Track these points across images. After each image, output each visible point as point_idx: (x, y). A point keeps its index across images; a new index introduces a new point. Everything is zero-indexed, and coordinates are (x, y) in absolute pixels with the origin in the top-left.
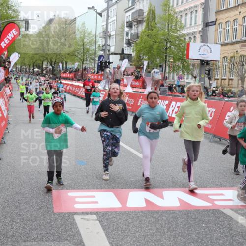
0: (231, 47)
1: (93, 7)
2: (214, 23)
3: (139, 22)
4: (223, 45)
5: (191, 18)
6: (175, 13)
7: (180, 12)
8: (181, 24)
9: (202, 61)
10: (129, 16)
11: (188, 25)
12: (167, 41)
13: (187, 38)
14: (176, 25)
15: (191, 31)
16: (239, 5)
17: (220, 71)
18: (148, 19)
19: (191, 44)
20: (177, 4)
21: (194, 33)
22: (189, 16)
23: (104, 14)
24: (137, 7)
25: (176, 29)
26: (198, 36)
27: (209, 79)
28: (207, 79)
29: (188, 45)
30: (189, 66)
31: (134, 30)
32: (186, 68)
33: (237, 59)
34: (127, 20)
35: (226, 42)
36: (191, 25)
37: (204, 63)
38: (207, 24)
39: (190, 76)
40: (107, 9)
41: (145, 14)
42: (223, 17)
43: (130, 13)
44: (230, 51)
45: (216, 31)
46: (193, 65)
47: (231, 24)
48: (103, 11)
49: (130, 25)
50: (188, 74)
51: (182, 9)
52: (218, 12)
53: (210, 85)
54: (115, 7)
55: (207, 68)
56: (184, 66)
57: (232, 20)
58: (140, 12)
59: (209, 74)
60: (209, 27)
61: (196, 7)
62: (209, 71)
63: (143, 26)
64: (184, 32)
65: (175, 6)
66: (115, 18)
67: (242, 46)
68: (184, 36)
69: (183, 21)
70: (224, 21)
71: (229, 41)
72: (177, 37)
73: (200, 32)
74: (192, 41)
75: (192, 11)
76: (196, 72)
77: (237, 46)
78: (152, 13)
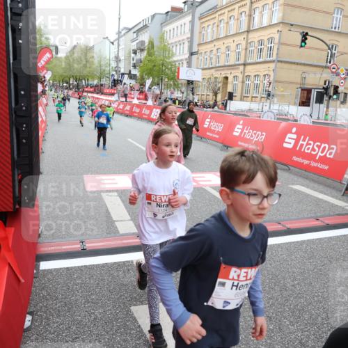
0: (208, 71)
1: (107, 38)
2: (197, 53)
3: (142, 50)
4: (203, 69)
5: (180, 49)
6: (169, 44)
7: (172, 43)
8: (173, 52)
9: (188, 81)
10: (134, 46)
11: (178, 54)
12: (163, 65)
13: (177, 63)
14: (169, 54)
15: (180, 58)
16: (215, 40)
17: (200, 89)
18: (148, 48)
19: (181, 69)
20: (170, 37)
21: (181, 60)
22: (178, 47)
23: (116, 43)
24: (140, 39)
25: (169, 56)
26: (185, 62)
27: (193, 94)
28: (191, 95)
29: (179, 69)
30: (178, 84)
31: (138, 56)
32: (176, 86)
33: (212, 80)
34: (133, 48)
35: (205, 67)
36: (180, 54)
37: (190, 83)
38: (192, 54)
39: (179, 92)
40: (118, 39)
41: (146, 44)
42: (203, 49)
43: (135, 43)
44: (208, 74)
45: (198, 58)
46: (181, 84)
47: (208, 53)
48: (115, 40)
49: (135, 52)
50: (178, 90)
51: (173, 41)
52: (199, 45)
53: (194, 99)
54: (123, 38)
55: (191, 86)
56: (175, 84)
57: (209, 51)
58: (142, 43)
59: (192, 91)
60: (193, 56)
61: (183, 40)
62: (193, 88)
63: (145, 53)
64: (175, 59)
65: (168, 38)
66: (123, 46)
67: (217, 71)
68: (175, 61)
69: (174, 51)
70: (203, 52)
71: (207, 67)
72: (170, 62)
73: (186, 59)
74: (181, 65)
75: (181, 43)
76: (184, 89)
77: (213, 71)
78: (151, 43)
